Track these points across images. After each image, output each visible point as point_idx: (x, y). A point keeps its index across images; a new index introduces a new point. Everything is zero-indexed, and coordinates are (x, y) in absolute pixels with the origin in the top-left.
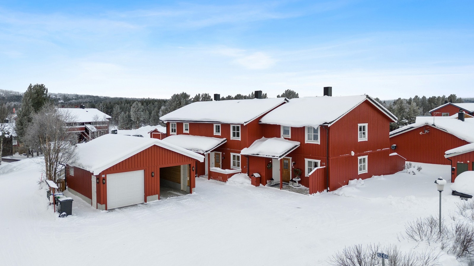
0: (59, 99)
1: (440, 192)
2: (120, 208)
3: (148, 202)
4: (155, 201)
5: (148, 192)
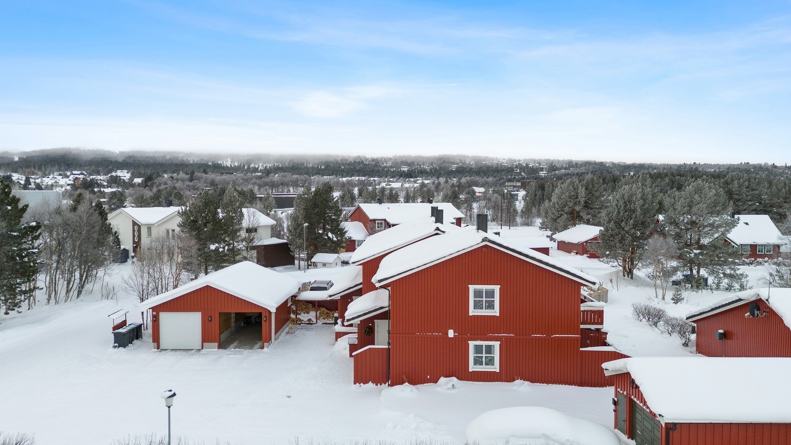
0: (542, 169)
1: (169, 407)
2: (172, 350)
3: (204, 349)
4: (213, 350)
5: (206, 338)
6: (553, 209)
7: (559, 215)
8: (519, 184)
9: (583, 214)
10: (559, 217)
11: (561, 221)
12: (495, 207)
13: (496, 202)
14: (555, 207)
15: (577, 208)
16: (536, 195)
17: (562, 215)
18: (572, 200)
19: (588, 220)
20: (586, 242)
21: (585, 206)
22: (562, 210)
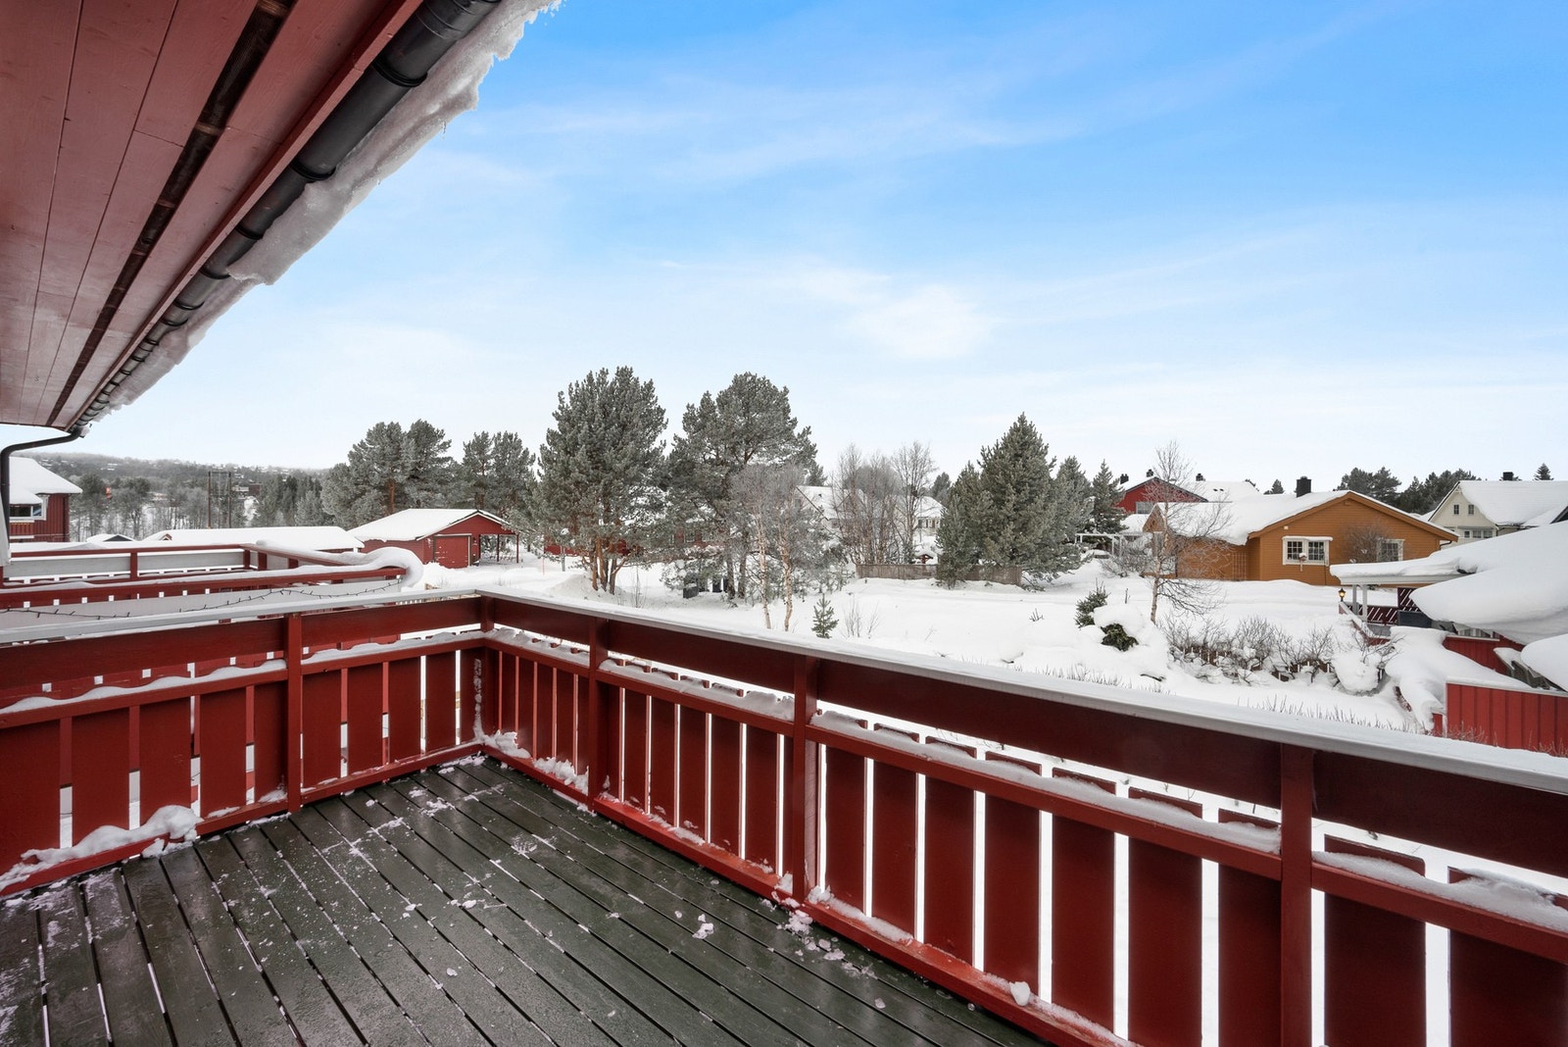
6: (345, 479)
7: (359, 492)
8: (246, 489)
9: (411, 491)
10: (357, 496)
11: (364, 505)
12: (195, 512)
13: (198, 502)
14: (348, 476)
15: (400, 478)
16: (280, 497)
17: (363, 493)
18: (388, 463)
19: (418, 502)
20: (432, 537)
21: (413, 477)
22: (366, 482)
